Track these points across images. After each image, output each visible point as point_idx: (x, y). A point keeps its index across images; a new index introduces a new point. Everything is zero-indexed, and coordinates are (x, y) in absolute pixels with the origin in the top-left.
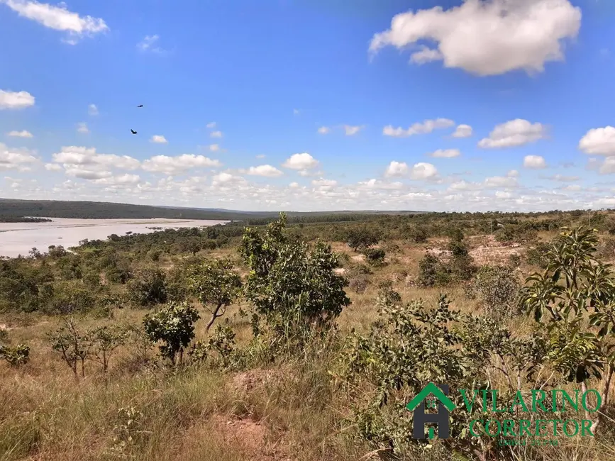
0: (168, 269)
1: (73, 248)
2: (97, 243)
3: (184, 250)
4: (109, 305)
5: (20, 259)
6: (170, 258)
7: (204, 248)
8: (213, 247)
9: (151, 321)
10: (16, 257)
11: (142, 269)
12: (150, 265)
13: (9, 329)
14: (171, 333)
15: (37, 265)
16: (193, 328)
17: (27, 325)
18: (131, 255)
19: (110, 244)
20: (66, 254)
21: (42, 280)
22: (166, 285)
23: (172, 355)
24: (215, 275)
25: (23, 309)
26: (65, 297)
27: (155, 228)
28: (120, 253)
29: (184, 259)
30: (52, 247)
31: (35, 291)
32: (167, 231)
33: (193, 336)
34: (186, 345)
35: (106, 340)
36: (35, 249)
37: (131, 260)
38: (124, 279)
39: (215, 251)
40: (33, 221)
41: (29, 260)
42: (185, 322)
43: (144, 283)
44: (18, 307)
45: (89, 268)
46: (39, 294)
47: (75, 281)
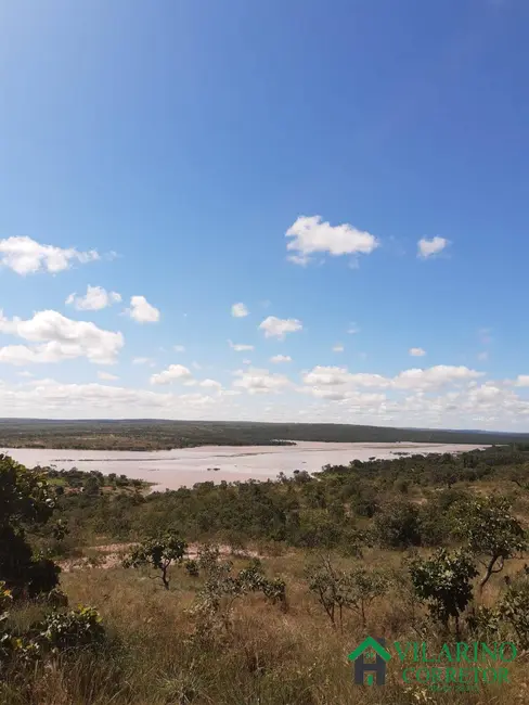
0: (420, 503)
1: (315, 474)
2: (339, 469)
3: (437, 481)
4: (357, 543)
5: (269, 483)
6: (420, 490)
7: (461, 480)
8: (472, 479)
9: (419, 571)
10: (266, 481)
11: (391, 503)
12: (398, 498)
13: (261, 558)
14: (443, 589)
15: (284, 490)
16: (471, 587)
17: (276, 555)
18: (375, 484)
19: (352, 470)
20: (310, 479)
21: (289, 507)
22: (420, 523)
23: (445, 619)
24: (487, 517)
25: (273, 537)
26: (312, 528)
27: (400, 454)
28: (364, 482)
29: (438, 493)
30: (297, 472)
31: (282, 518)
32: (414, 457)
33: (471, 597)
34: (462, 609)
35: (365, 586)
36: (282, 473)
37: (376, 489)
38: (370, 511)
39: (475, 483)
40: (279, 444)
41: (277, 485)
42: (461, 578)
43: (393, 518)
44: (268, 535)
45: (334, 497)
46: (287, 522)
47: (320, 511)
